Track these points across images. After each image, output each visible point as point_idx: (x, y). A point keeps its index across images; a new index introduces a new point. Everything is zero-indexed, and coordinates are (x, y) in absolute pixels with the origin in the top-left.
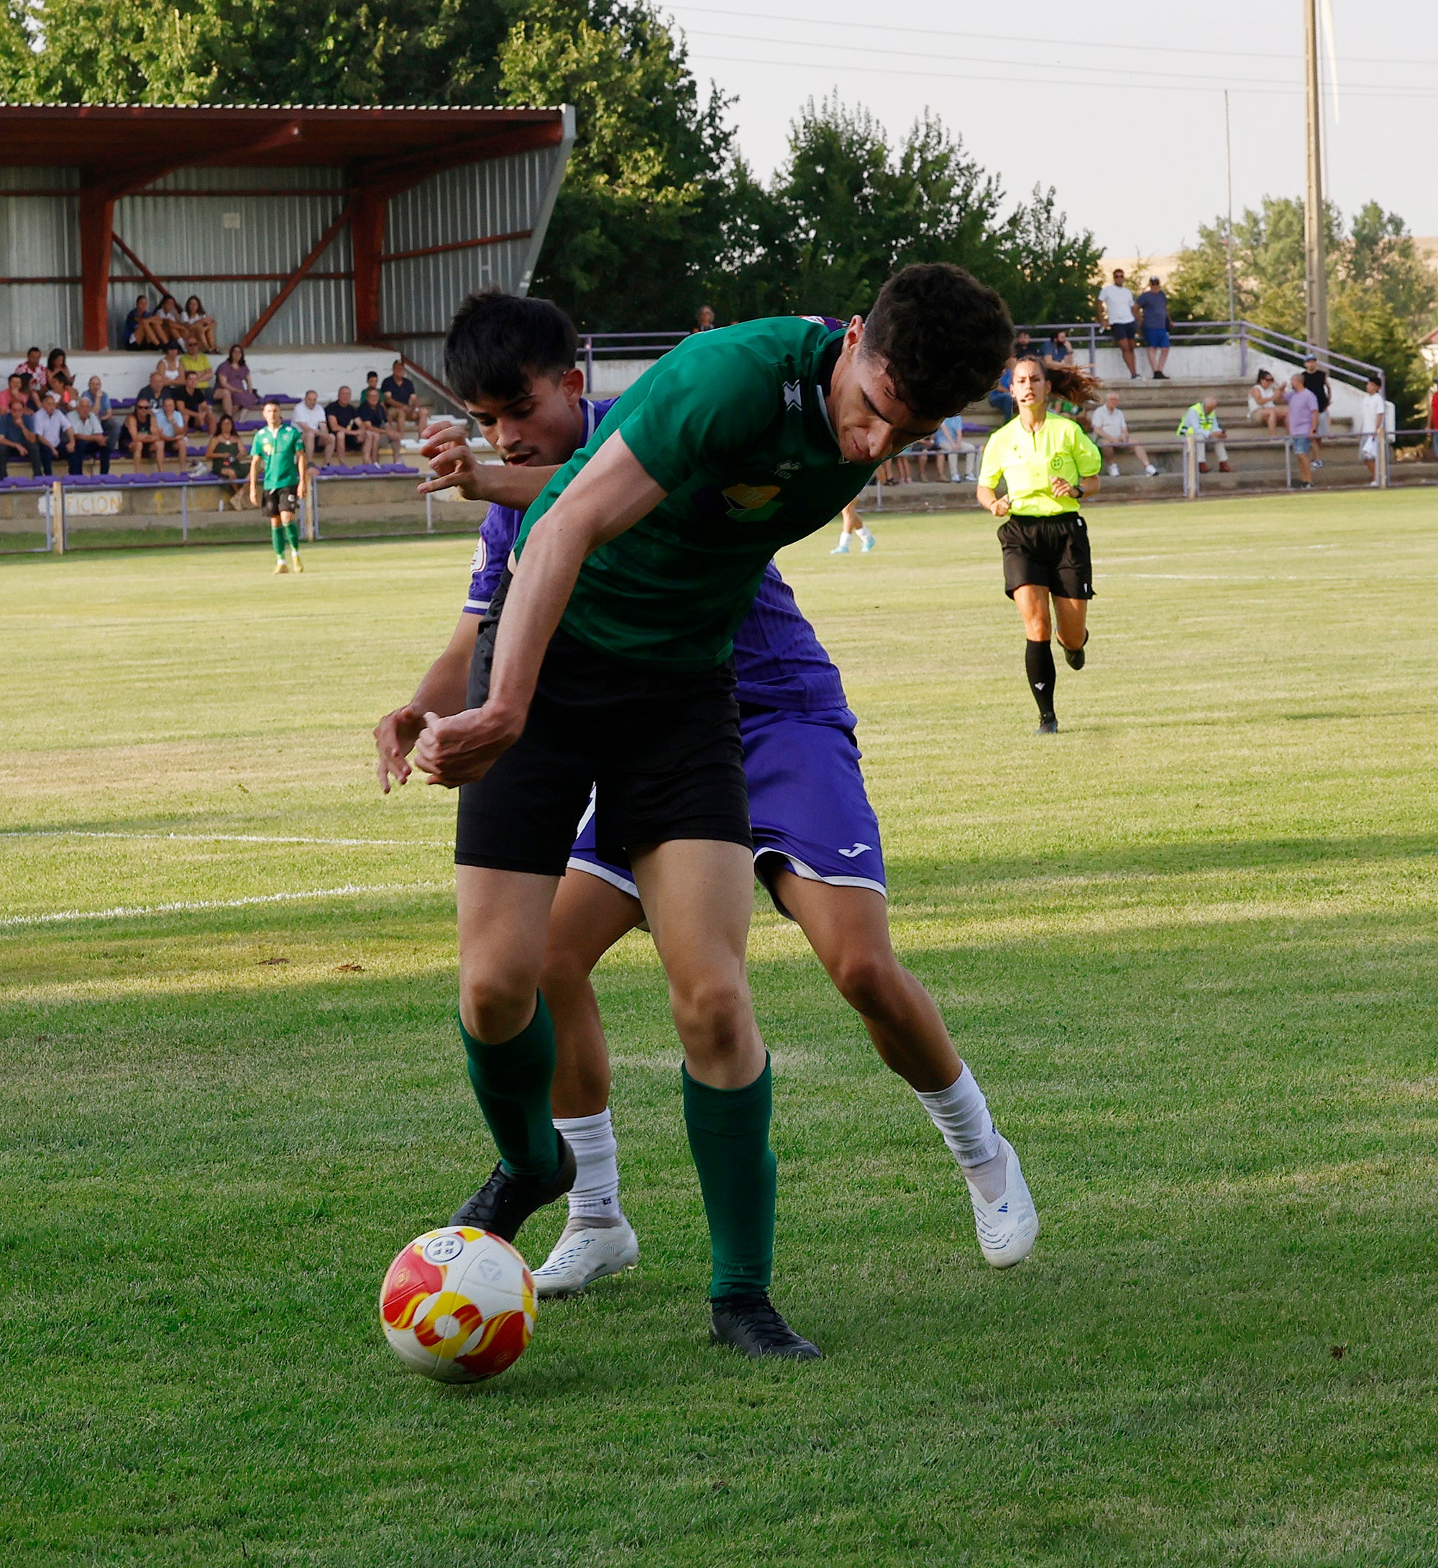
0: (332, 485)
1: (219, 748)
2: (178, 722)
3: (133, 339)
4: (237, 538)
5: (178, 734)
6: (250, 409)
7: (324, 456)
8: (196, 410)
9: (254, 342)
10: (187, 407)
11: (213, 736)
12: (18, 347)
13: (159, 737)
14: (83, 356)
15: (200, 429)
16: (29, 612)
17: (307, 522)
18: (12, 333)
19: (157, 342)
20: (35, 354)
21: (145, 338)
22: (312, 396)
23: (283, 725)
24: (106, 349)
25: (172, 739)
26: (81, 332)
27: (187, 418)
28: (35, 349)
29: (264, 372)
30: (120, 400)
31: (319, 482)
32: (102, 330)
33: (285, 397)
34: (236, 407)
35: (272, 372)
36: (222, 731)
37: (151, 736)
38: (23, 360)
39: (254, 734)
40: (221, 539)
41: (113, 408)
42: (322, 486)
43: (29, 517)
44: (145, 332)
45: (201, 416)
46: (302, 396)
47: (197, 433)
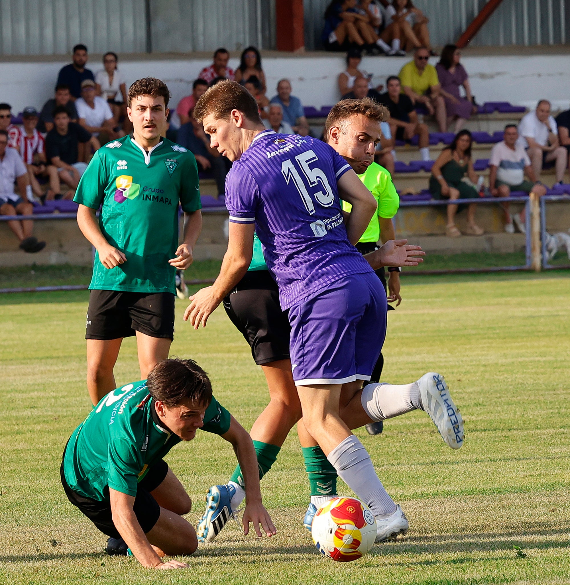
0: (559, 207)
1: (482, 506)
2: (429, 477)
3: (333, 38)
4: (452, 267)
5: (433, 489)
6: (468, 119)
7: (554, 173)
8: (407, 120)
9: (472, 43)
10: (392, 116)
11: (472, 492)
12: (201, 47)
13: (411, 492)
14: (275, 57)
15: (409, 142)
16: (229, 351)
17: (533, 249)
18: (193, 29)
19: (361, 42)
20: (223, 56)
21: (347, 35)
22: (544, 107)
23: (552, 480)
24: (302, 49)
25: (424, 496)
26: (273, 30)
27: (395, 128)
28: (222, 51)
29: (483, 76)
30: (318, 108)
31: (549, 203)
32: (297, 26)
33: (507, 105)
34: (451, 118)
35: (492, 77)
36: (481, 487)
37: (400, 492)
38: (208, 63)
39: (520, 490)
40: (438, 267)
41: (308, 116)
42: (553, 208)
43: (213, 242)
44: (346, 29)
45: (410, 128)
46: (532, 104)
47: (407, 147)
